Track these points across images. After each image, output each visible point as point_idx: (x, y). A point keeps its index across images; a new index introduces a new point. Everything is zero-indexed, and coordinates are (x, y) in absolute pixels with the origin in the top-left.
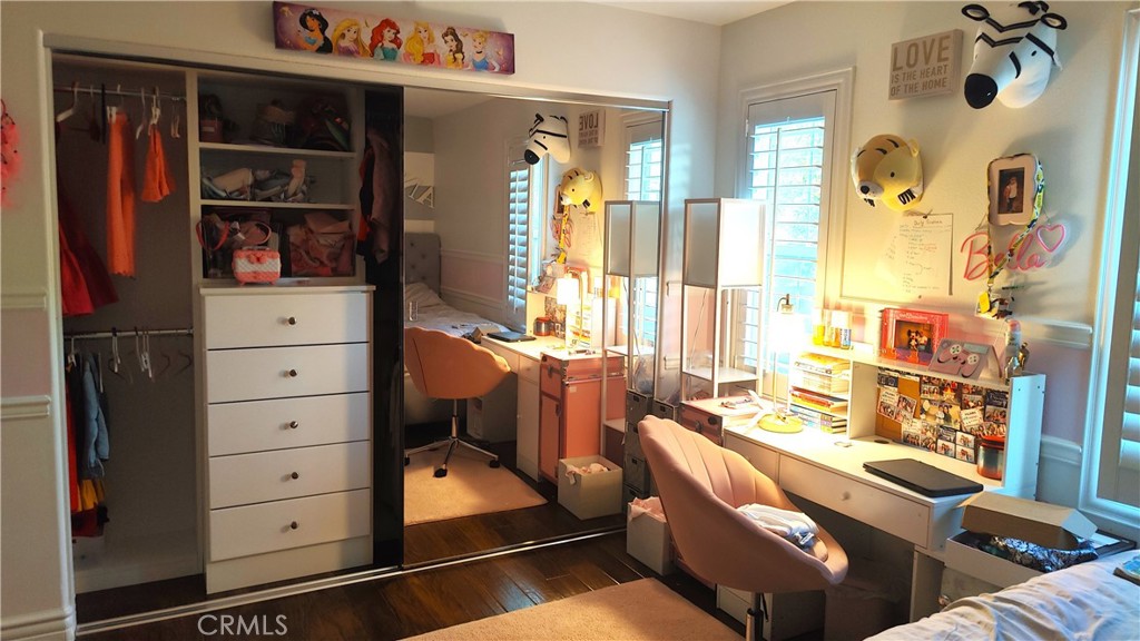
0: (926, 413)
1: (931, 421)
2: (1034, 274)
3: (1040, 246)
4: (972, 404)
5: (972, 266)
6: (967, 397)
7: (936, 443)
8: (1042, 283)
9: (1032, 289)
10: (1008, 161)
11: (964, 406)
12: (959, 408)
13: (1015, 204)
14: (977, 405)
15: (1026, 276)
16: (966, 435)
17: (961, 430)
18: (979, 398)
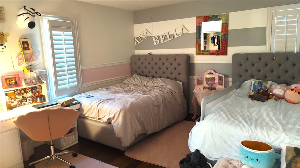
0: (17, 98)
1: (19, 100)
2: (33, 62)
3: (33, 57)
4: (28, 92)
5: (19, 63)
6: (27, 90)
7: (22, 104)
8: (35, 64)
9: (34, 65)
10: (24, 39)
11: (27, 93)
12: (26, 93)
13: (27, 48)
14: (30, 91)
15: (31, 63)
16: (29, 99)
17: (27, 98)
18: (30, 90)
